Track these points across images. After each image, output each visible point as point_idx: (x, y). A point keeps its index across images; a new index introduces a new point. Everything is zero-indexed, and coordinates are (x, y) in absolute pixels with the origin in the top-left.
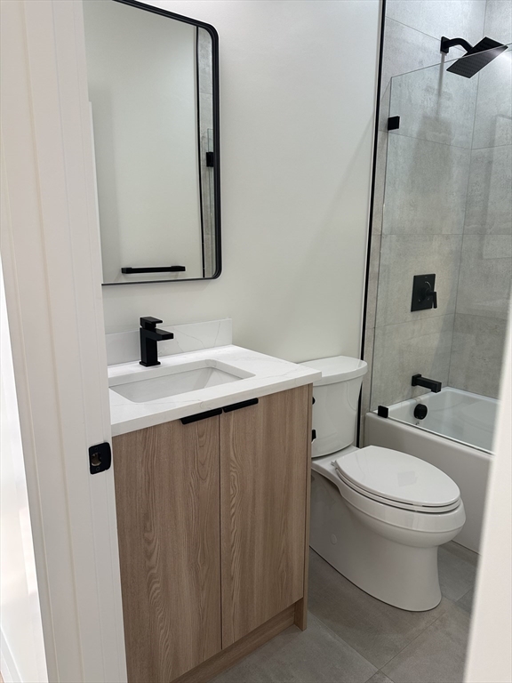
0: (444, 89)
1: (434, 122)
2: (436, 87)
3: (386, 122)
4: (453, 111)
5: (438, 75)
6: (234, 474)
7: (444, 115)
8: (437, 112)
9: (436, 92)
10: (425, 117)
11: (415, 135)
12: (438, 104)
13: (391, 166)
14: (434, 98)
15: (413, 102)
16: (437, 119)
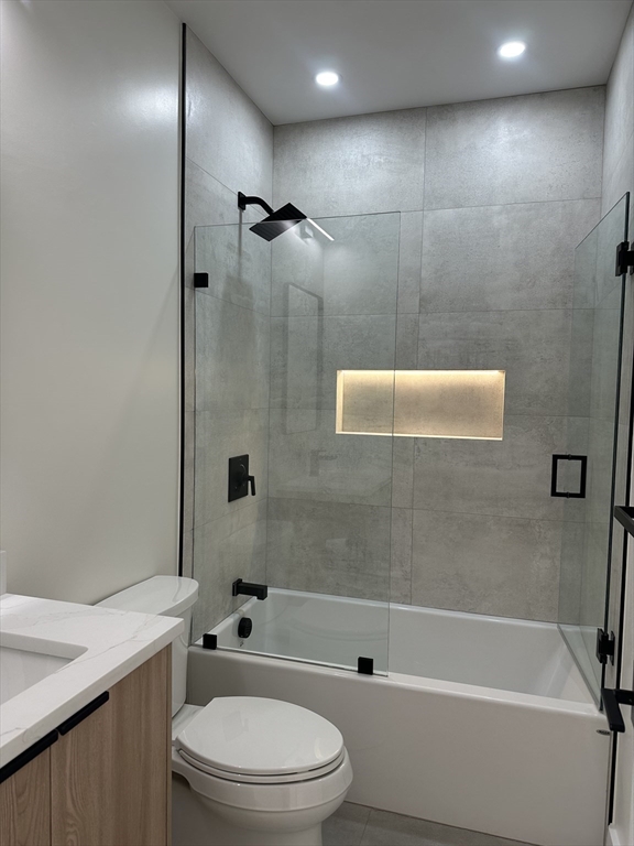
0: (244, 249)
1: (237, 283)
2: (237, 245)
3: (192, 277)
4: (253, 275)
5: (237, 232)
6: (72, 837)
7: (246, 277)
8: (239, 274)
9: (236, 250)
10: (229, 277)
11: (221, 296)
12: (240, 264)
13: (200, 330)
14: (235, 256)
15: (215, 258)
16: (240, 280)
